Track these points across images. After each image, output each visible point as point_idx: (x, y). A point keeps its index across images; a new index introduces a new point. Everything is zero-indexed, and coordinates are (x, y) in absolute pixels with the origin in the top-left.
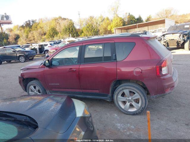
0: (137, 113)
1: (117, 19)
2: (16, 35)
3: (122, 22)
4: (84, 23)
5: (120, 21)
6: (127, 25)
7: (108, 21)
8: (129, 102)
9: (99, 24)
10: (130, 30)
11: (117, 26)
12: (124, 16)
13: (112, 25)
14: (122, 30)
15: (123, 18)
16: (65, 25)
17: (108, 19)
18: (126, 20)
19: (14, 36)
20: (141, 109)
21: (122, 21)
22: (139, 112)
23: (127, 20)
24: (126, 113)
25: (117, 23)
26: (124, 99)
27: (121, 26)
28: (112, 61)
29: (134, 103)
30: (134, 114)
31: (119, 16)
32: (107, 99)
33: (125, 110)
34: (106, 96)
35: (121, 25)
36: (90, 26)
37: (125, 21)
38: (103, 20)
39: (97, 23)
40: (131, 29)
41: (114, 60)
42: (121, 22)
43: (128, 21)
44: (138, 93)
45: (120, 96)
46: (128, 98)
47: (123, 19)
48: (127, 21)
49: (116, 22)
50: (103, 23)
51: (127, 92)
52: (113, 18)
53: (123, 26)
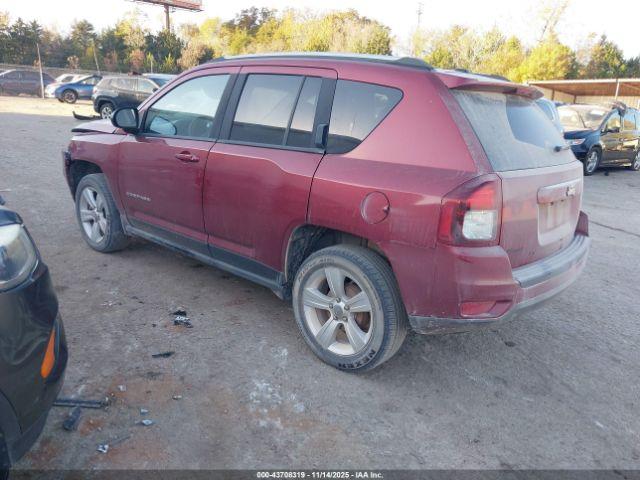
0: (352, 366)
1: (549, 51)
2: (204, 48)
3: (563, 66)
4: (429, 44)
5: (560, 59)
6: (583, 77)
7: (513, 53)
8: (337, 319)
9: (477, 59)
10: (587, 98)
11: (541, 74)
12: (582, 44)
13: (522, 68)
14: (556, 93)
15: (573, 48)
16: (361, 42)
17: (515, 44)
18: (585, 60)
19: (196, 52)
20: (366, 354)
21: (569, 59)
22: (359, 364)
23: (589, 60)
24: (319, 354)
25: (546, 65)
26: (324, 302)
27: (559, 79)
28: (311, 149)
29: (350, 327)
30: (343, 366)
31: (561, 41)
32: (277, 289)
33: (319, 342)
34: (273, 275)
35: (560, 74)
36: (441, 58)
37: (581, 62)
38: (496, 45)
39: (470, 53)
40: (592, 94)
41: (318, 146)
42: (559, 64)
43: (592, 63)
44: (366, 290)
45: (312, 289)
46: (335, 303)
47: (574, 55)
48: (586, 64)
49: (545, 60)
50: (494, 56)
51: (335, 277)
52: (535, 44)
53: (567, 77)
